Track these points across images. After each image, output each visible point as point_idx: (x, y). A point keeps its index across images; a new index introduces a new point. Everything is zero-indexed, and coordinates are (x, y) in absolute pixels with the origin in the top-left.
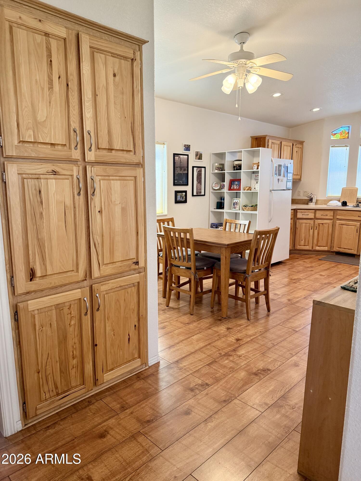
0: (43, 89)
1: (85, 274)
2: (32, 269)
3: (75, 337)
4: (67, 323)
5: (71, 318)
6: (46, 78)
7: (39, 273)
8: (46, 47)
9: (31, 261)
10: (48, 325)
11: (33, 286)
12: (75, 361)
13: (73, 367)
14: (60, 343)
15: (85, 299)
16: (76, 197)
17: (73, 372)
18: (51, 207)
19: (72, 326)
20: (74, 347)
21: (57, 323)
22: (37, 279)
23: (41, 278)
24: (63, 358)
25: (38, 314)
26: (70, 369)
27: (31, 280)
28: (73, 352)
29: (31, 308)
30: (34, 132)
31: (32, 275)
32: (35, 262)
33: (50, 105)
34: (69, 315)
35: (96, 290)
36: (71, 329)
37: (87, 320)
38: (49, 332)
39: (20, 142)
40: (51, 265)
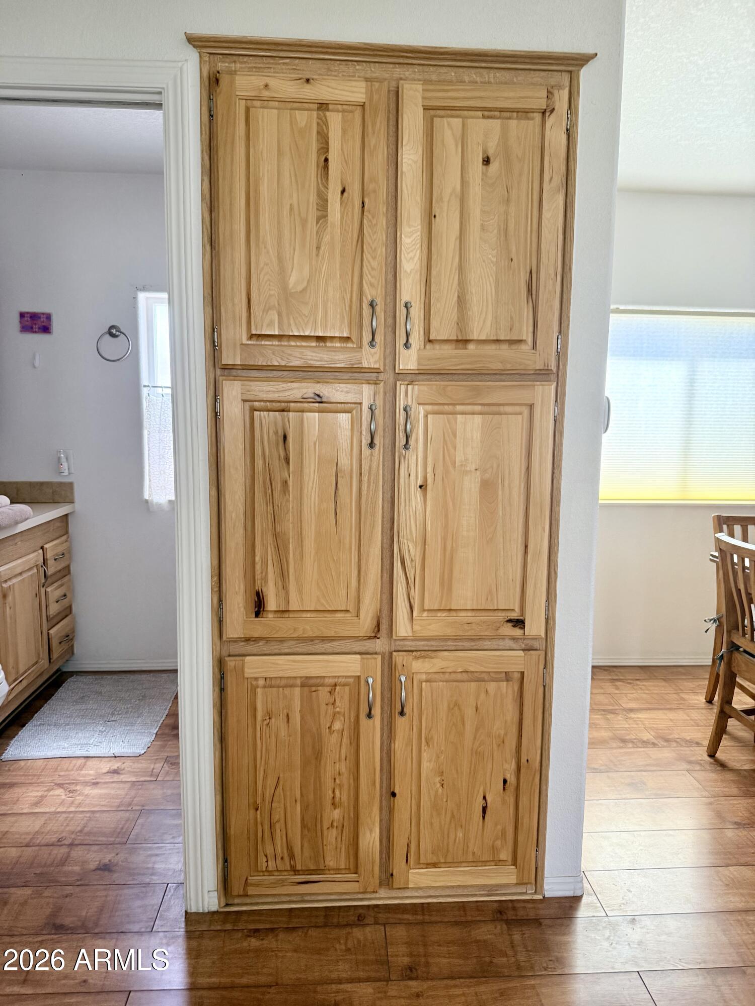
0: (304, 222)
1: (375, 623)
2: (258, 593)
3: (340, 760)
4: (325, 723)
5: (335, 714)
6: (313, 198)
7: (272, 604)
8: (318, 133)
9: (258, 577)
10: (283, 717)
11: (258, 627)
12: (337, 814)
13: (332, 825)
14: (305, 764)
15: (370, 681)
16: (366, 451)
17: (332, 835)
18: (306, 471)
19: (335, 734)
20: (338, 781)
21: (302, 718)
22: (270, 615)
23: (279, 615)
24: (311, 797)
25: (264, 687)
26: (325, 827)
27: (257, 614)
28: (334, 792)
29: (249, 672)
30: (280, 315)
31: (259, 606)
32: (265, 579)
33: (317, 255)
34: (330, 707)
35: (399, 667)
36: (334, 738)
37: (372, 730)
38: (283, 733)
39: (251, 336)
40: (300, 592)
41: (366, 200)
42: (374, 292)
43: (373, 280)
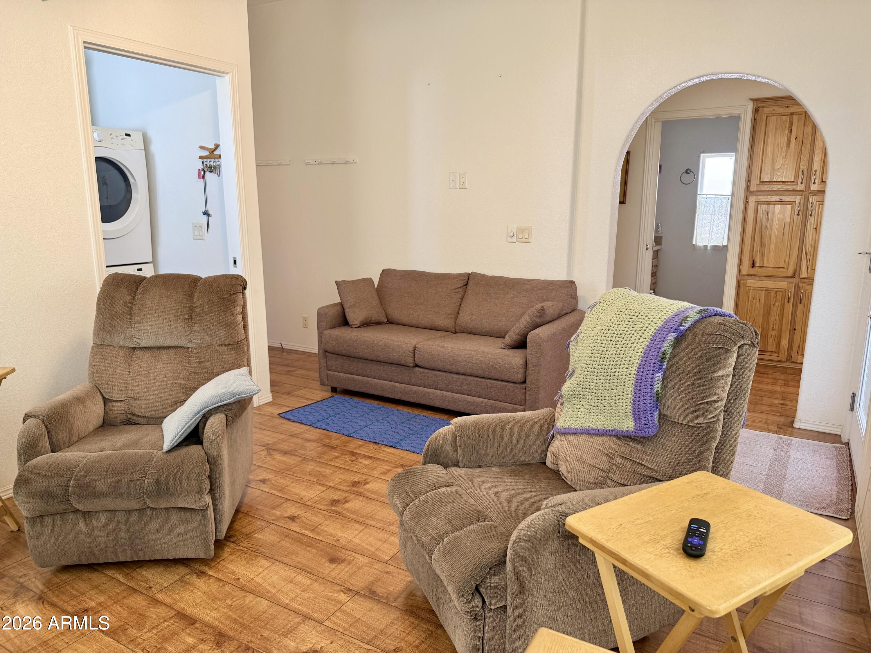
0: (782, 148)
1: (794, 272)
2: (753, 261)
3: (776, 315)
4: (772, 303)
5: (776, 300)
6: (786, 141)
7: (758, 264)
8: (789, 122)
9: (754, 255)
10: (758, 300)
11: (753, 271)
12: (774, 333)
13: (771, 337)
14: (764, 315)
15: (790, 291)
16: (796, 216)
17: (771, 340)
18: (774, 222)
19: (775, 307)
20: (775, 322)
21: (765, 300)
22: (757, 268)
23: (759, 268)
24: (765, 326)
25: (753, 290)
26: (769, 337)
27: (752, 267)
28: (773, 325)
29: (748, 285)
30: (770, 175)
31: (753, 265)
32: (756, 256)
33: (785, 157)
34: (775, 298)
35: (801, 287)
36: (775, 308)
37: (789, 307)
38: (758, 304)
39: (760, 182)
40: (768, 261)
41: (804, 140)
42: (804, 167)
43: (803, 164)
